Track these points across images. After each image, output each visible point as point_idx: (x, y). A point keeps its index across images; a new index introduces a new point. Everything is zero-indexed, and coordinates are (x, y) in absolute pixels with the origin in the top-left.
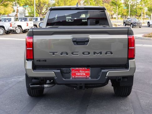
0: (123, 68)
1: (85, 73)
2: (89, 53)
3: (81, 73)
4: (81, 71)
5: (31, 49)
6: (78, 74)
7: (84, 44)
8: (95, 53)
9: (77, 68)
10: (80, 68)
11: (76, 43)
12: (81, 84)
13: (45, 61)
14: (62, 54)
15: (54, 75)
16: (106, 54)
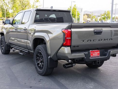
1: (97, 53)
2: (102, 40)
3: (95, 53)
4: (95, 52)
5: (70, 38)
6: (94, 54)
7: (99, 34)
9: (93, 51)
10: (95, 50)
13: (78, 46)
14: (88, 41)
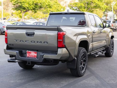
0: (54, 54)
2: (34, 42)
8: (37, 42)
11: (27, 35)
12: (29, 61)
14: (20, 41)
15: (16, 54)
16: (44, 43)
